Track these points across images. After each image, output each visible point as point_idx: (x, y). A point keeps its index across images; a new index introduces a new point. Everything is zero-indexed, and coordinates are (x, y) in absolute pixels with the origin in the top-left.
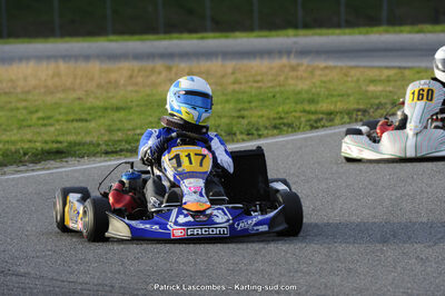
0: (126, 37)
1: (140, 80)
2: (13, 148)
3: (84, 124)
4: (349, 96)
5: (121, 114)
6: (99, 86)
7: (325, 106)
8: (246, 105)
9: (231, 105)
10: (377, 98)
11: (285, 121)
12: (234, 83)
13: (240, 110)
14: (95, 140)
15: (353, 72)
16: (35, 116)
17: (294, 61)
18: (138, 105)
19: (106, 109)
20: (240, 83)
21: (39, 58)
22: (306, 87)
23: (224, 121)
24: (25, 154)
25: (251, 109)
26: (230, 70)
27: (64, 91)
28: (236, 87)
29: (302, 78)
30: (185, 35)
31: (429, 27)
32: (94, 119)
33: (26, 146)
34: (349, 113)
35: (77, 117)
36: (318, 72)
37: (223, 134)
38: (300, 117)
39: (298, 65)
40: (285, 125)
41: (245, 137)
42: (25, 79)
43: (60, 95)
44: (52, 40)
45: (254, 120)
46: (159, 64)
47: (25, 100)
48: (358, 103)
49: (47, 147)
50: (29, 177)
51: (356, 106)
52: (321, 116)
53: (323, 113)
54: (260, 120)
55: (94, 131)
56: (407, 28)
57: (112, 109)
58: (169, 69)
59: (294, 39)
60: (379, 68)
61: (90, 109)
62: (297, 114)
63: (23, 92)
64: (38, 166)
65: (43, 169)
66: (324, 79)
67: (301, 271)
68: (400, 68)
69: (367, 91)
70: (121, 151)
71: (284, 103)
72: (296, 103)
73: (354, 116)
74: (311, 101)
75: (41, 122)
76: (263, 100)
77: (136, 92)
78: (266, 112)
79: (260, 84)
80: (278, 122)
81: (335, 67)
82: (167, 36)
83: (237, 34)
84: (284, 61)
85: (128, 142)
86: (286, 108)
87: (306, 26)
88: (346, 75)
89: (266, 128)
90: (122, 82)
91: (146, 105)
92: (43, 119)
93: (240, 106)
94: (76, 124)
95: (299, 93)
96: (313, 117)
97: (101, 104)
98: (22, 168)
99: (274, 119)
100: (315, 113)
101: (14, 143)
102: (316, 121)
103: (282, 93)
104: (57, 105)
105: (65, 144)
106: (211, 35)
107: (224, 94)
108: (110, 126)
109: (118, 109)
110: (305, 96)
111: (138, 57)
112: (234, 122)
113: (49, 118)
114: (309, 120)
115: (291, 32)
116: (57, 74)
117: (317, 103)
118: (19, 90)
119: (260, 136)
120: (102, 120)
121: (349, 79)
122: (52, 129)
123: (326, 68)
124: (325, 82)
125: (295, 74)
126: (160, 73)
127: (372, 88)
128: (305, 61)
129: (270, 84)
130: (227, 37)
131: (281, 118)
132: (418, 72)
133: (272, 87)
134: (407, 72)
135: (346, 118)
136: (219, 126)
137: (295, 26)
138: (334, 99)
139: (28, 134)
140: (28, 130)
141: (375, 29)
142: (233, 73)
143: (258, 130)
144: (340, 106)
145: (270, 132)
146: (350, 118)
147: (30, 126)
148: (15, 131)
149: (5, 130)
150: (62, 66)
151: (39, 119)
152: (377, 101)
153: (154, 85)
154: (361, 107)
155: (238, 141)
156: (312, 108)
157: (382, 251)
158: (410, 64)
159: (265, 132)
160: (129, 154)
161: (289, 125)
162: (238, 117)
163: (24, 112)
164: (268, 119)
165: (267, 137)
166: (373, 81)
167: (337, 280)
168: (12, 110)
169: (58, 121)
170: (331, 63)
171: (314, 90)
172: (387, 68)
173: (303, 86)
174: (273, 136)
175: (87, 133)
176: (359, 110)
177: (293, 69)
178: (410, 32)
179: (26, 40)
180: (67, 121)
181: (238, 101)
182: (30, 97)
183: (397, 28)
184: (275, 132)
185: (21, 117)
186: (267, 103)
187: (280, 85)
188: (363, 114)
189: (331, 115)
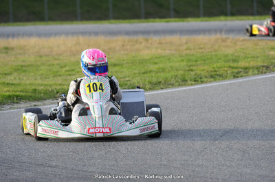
0: (121, 21)
1: (128, 47)
2: (50, 89)
4: (257, 57)
5: (117, 68)
7: (243, 64)
9: (185, 63)
11: (218, 73)
12: (187, 49)
13: (190, 66)
15: (260, 43)
16: (64, 70)
17: (224, 36)
18: (127, 63)
20: (191, 50)
21: (67, 34)
22: (231, 52)
23: (180, 73)
24: (57, 93)
25: (197, 65)
26: (184, 41)
28: (188, 52)
29: (229, 47)
30: (157, 20)
33: (58, 88)
34: (258, 68)
36: (239, 43)
37: (179, 80)
38: (227, 71)
39: (227, 38)
40: (217, 75)
41: (193, 83)
42: (58, 46)
44: (75, 22)
45: (198, 72)
46: (141, 38)
47: (58, 60)
48: (263, 62)
51: (262, 64)
52: (240, 70)
53: (241, 68)
54: (202, 73)
58: (147, 40)
62: (226, 69)
63: (57, 55)
66: (242, 47)
69: (269, 55)
71: (217, 62)
72: (225, 62)
73: (261, 70)
74: (234, 61)
75: (67, 73)
76: (204, 60)
77: (126, 54)
78: (206, 68)
79: (203, 50)
80: (213, 73)
82: (146, 20)
83: (190, 19)
84: (218, 36)
86: (219, 65)
87: (233, 14)
88: (256, 45)
89: (206, 77)
90: (118, 48)
91: (132, 63)
92: (69, 71)
93: (190, 64)
95: (226, 56)
98: (55, 101)
99: (211, 71)
100: (236, 68)
101: (51, 86)
102: (237, 73)
103: (216, 55)
104: (78, 63)
106: (173, 19)
107: (180, 56)
109: (115, 65)
110: (231, 57)
111: (128, 33)
112: (187, 73)
113: (73, 70)
114: (233, 73)
115: (223, 18)
116: (78, 44)
117: (238, 62)
118: (54, 53)
119: (202, 82)
121: (258, 47)
123: (244, 40)
124: (243, 49)
125: (224, 44)
126: (141, 43)
127: (272, 53)
128: (231, 36)
129: (209, 50)
130: (183, 21)
131: (215, 71)
133: (211, 52)
135: (256, 71)
136: (177, 76)
137: (226, 15)
138: (249, 60)
139: (59, 80)
140: (59, 78)
142: (186, 43)
143: (201, 78)
144: (252, 64)
145: (209, 80)
146: (258, 71)
147: (60, 75)
148: (52, 78)
149: (46, 78)
150: (81, 38)
151: (66, 71)
153: (138, 50)
154: (265, 64)
155: (188, 85)
156: (235, 65)
159: (206, 80)
161: (221, 76)
162: (189, 70)
163: (58, 67)
164: (208, 71)
165: (206, 82)
166: (272, 49)
167: (249, 171)
168: (49, 65)
169: (78, 72)
171: (236, 54)
173: (229, 51)
174: (210, 82)
176: (264, 66)
177: (224, 41)
181: (189, 60)
182: (61, 57)
184: (212, 79)
185: (55, 70)
186: (207, 62)
187: (215, 51)
188: (266, 69)
189: (246, 69)
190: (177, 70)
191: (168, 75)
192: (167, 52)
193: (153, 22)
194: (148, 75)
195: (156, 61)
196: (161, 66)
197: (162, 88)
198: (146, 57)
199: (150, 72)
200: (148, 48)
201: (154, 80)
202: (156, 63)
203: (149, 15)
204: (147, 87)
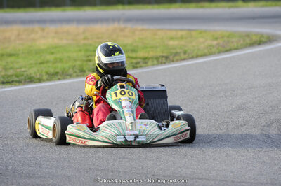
0: (15, 10)
1: (24, 36)
4: (157, 47)
5: (12, 59)
7: (141, 54)
9: (83, 53)
10: (174, 49)
12: (84, 39)
13: (88, 56)
15: (159, 33)
17: (122, 25)
18: (23, 53)
19: (3, 55)
20: (88, 39)
22: (130, 42)
23: (78, 63)
26: (81, 31)
28: (86, 42)
29: (126, 36)
30: (53, 9)
31: (207, 4)
34: (157, 58)
36: (137, 33)
37: (77, 71)
39: (125, 28)
46: (37, 27)
48: (163, 52)
51: (161, 54)
52: (139, 60)
53: (140, 58)
56: (193, 5)
57: (7, 55)
58: (43, 30)
59: (122, 12)
60: (176, 30)
66: (141, 37)
67: (127, 158)
69: (168, 45)
70: (13, 81)
73: (160, 60)
74: (133, 51)
77: (22, 44)
79: (101, 40)
81: (148, 30)
83: (86, 8)
84: (116, 25)
85: (17, 76)
87: (130, 3)
88: (155, 34)
90: (13, 38)
91: (29, 53)
93: (89, 53)
100: (135, 58)
102: (136, 63)
107: (77, 46)
108: (5, 66)
109: (11, 55)
110: (129, 48)
111: (23, 22)
112: (85, 63)
114: (132, 63)
115: (120, 7)
117: (137, 52)
121: (157, 37)
123: (143, 30)
125: (122, 34)
126: (37, 32)
127: (171, 43)
128: (129, 26)
130: (80, 10)
132: (200, 33)
134: (193, 33)
135: (155, 62)
136: (75, 66)
137: (123, 3)
138: (148, 50)
141: (174, 5)
142: (84, 32)
144: (151, 54)
146: (158, 61)
152: (174, 51)
153: (34, 40)
154: (165, 54)
156: (134, 55)
158: (195, 28)
160: (17, 84)
162: (87, 61)
166: (172, 38)
170: (146, 27)
171: (135, 44)
172: (181, 30)
173: (128, 41)
176: (163, 57)
177: (122, 30)
178: (196, 7)
181: (87, 50)
183: (188, 5)
188: (166, 59)
189: (145, 60)
190: (75, 60)
191: (66, 66)
192: (64, 42)
194: (45, 65)
195: (53, 51)
196: (58, 56)
197: (59, 79)
198: (43, 47)
199: (47, 62)
200: (44, 37)
201: (52, 70)
202: (53, 53)
204: (45, 77)
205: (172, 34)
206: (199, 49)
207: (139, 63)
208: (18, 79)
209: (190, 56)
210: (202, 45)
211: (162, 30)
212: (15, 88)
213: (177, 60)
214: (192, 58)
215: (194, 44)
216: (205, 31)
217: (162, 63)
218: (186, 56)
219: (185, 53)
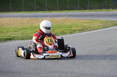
0: (27, 12)
1: (30, 22)
3: (16, 32)
4: (79, 26)
5: (25, 30)
6: (20, 23)
7: (73, 28)
8: (55, 28)
11: (64, 32)
13: (53, 29)
14: (19, 36)
15: (80, 21)
17: (66, 18)
18: (29, 28)
19: (22, 29)
20: (54, 23)
21: (6, 17)
22: (69, 24)
24: (2, 39)
27: (12, 24)
29: (68, 22)
30: (41, 12)
31: (99, 10)
32: (19, 31)
33: (3, 37)
34: (79, 30)
35: (15, 31)
36: (72, 21)
39: (67, 19)
42: (3, 22)
43: (11, 26)
44: (9, 12)
45: (57, 32)
46: (34, 18)
47: (3, 27)
48: (81, 28)
49: (7, 38)
50: (3, 45)
51: (81, 29)
52: (72, 31)
53: (73, 30)
54: (58, 32)
55: (19, 34)
56: (93, 10)
57: (23, 29)
58: (37, 19)
59: (66, 13)
60: (87, 20)
61: (18, 29)
62: (67, 30)
63: (2, 25)
64: (5, 42)
65: (6, 43)
68: (91, 20)
69: (83, 25)
70: (25, 39)
72: (67, 28)
74: (70, 27)
75: (6, 32)
76: (59, 27)
77: (29, 25)
78: (59, 30)
81: (76, 19)
82: (37, 12)
83: (53, 11)
84: (64, 18)
85: (27, 37)
86: (64, 29)
87: (70, 10)
88: (79, 21)
89: (59, 34)
90: (26, 22)
92: (7, 31)
94: (14, 32)
95: (67, 25)
96: (71, 31)
97: (20, 28)
98: (1, 43)
102: (71, 32)
103: (63, 25)
104: (10, 28)
105: (12, 37)
106: (47, 11)
109: (24, 29)
110: (69, 26)
111: (29, 17)
113: (8, 31)
114: (70, 32)
116: (10, 21)
117: (72, 28)
118: (1, 24)
120: (20, 31)
121: (79, 22)
122: (9, 33)
123: (74, 19)
124: (73, 23)
126: (34, 20)
127: (85, 24)
128: (69, 18)
130: (51, 12)
131: (63, 31)
132: (96, 21)
133: (61, 24)
134: (93, 21)
135: (78, 31)
137: (67, 10)
138: (76, 27)
139: (3, 35)
140: (3, 34)
141: (86, 10)
142: (52, 21)
143: (57, 34)
144: (77, 28)
145: (60, 34)
147: (3, 33)
150: (12, 19)
151: (6, 31)
152: (86, 28)
153: (33, 23)
154: (82, 29)
156: (71, 29)
157: (86, 63)
158: (94, 19)
160: (27, 40)
161: (65, 33)
162: (53, 31)
163: (2, 29)
164: (60, 31)
166: (85, 23)
169: (10, 31)
170: (75, 18)
171: (71, 25)
172: (89, 20)
173: (68, 24)
174: (61, 35)
175: (17, 34)
176: (81, 30)
177: (66, 20)
178: (94, 11)
179: (3, 12)
180: (12, 32)
182: (4, 26)
183: (91, 10)
184: (62, 34)
185: (2, 31)
186: (60, 28)
187: (63, 24)
188: (82, 30)
189: (75, 31)
193: (39, 12)
200: (37, 22)
203: (38, 10)
205: (85, 21)
206: (95, 27)
207: (73, 32)
208: (27, 38)
209: (92, 29)
210: (96, 25)
211: (82, 19)
212: (26, 41)
213: (87, 31)
214: (93, 30)
215: (93, 25)
216: (98, 20)
217: (81, 32)
218: (90, 29)
219: (90, 28)
